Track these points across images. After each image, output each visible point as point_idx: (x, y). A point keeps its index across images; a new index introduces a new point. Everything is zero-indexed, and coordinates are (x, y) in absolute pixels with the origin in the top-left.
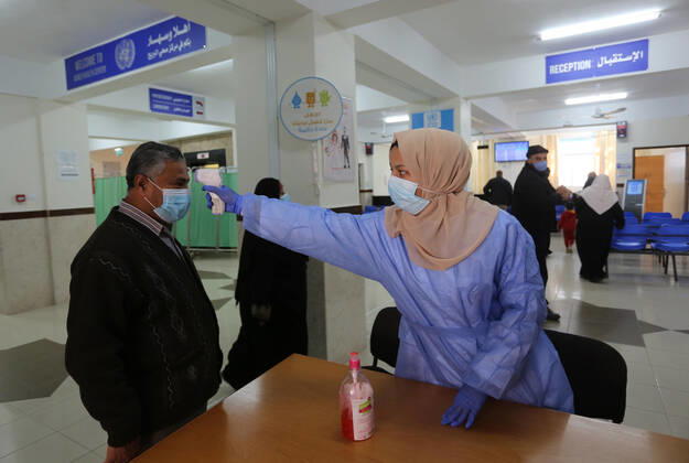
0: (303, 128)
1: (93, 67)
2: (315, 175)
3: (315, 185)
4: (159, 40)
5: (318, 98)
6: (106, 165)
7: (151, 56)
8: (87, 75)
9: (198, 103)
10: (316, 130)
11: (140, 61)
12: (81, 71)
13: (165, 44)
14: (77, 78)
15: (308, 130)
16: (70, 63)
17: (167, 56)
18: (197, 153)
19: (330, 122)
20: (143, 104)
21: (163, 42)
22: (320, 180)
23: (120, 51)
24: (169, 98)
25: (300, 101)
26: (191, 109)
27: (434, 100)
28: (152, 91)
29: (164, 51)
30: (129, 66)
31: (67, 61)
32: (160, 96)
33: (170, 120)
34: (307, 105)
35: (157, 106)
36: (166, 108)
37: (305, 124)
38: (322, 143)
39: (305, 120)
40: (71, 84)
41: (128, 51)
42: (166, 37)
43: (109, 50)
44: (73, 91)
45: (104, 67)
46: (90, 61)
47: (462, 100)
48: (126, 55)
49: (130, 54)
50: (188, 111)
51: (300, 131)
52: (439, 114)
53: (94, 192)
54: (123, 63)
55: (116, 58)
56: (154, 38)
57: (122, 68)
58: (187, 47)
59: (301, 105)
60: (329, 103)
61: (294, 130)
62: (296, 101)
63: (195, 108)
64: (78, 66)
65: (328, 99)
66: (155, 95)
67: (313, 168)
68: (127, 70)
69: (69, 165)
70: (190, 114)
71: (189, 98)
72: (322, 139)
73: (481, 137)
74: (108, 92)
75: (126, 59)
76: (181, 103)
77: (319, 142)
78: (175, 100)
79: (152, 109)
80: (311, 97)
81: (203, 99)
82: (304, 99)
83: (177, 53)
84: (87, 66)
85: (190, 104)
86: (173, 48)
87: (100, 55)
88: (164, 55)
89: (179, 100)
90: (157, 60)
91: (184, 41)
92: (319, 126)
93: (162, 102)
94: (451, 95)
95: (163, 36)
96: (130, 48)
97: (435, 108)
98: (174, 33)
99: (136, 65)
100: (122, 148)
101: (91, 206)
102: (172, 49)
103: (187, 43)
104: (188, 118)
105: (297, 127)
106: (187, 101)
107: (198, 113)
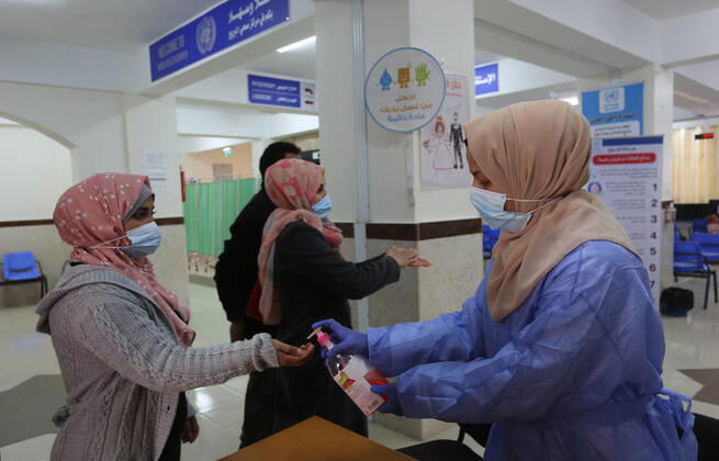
0: (394, 115)
1: (174, 53)
2: (410, 179)
3: (410, 192)
4: (240, 15)
5: (413, 75)
6: (215, 167)
7: (232, 35)
8: (169, 63)
9: (307, 90)
10: (411, 117)
11: (221, 43)
12: (165, 59)
13: (246, 19)
14: (161, 67)
15: (400, 118)
16: (154, 49)
17: (248, 34)
18: (312, 152)
19: (430, 106)
20: (241, 94)
21: (244, 17)
22: (416, 185)
23: (201, 31)
24: (272, 86)
25: (390, 80)
26: (299, 98)
27: (615, 72)
28: (251, 78)
29: (245, 27)
30: (210, 49)
31: (151, 48)
32: (261, 84)
33: (275, 112)
34: (398, 85)
35: (257, 96)
36: (269, 98)
37: (395, 110)
38: (419, 134)
39: (395, 105)
40: (156, 75)
41: (208, 31)
42: (247, 11)
43: (190, 32)
44: (158, 82)
45: (186, 52)
46: (173, 46)
47: (657, 69)
48: (207, 36)
49: (211, 35)
50: (294, 101)
51: (390, 119)
52: (622, 91)
53: (184, 199)
54: (204, 45)
55: (198, 40)
56: (234, 14)
57: (203, 51)
58: (269, 20)
59: (392, 85)
60: (427, 81)
61: (382, 118)
62: (385, 81)
63: (304, 96)
64: (162, 53)
65: (426, 75)
66: (254, 83)
67: (406, 169)
68: (209, 54)
69: (155, 168)
70: (298, 105)
71: (297, 84)
72: (419, 129)
73: (702, 122)
74: (194, 81)
75: (207, 40)
76: (286, 91)
77: (415, 133)
78: (280, 88)
79: (252, 100)
80: (404, 74)
81: (314, 85)
82: (394, 76)
83: (258, 29)
84: (169, 51)
85: (298, 92)
86: (254, 23)
87: (181, 38)
88: (245, 31)
89: (285, 88)
90: (238, 39)
91: (266, 13)
92: (415, 112)
93: (264, 91)
94: (640, 64)
95: (243, 9)
96: (211, 27)
97: (615, 82)
98: (255, 4)
99: (218, 47)
100: (232, 147)
101: (180, 215)
102: (252, 25)
103: (269, 16)
104: (297, 109)
105: (386, 115)
106: (294, 89)
107: (307, 102)
